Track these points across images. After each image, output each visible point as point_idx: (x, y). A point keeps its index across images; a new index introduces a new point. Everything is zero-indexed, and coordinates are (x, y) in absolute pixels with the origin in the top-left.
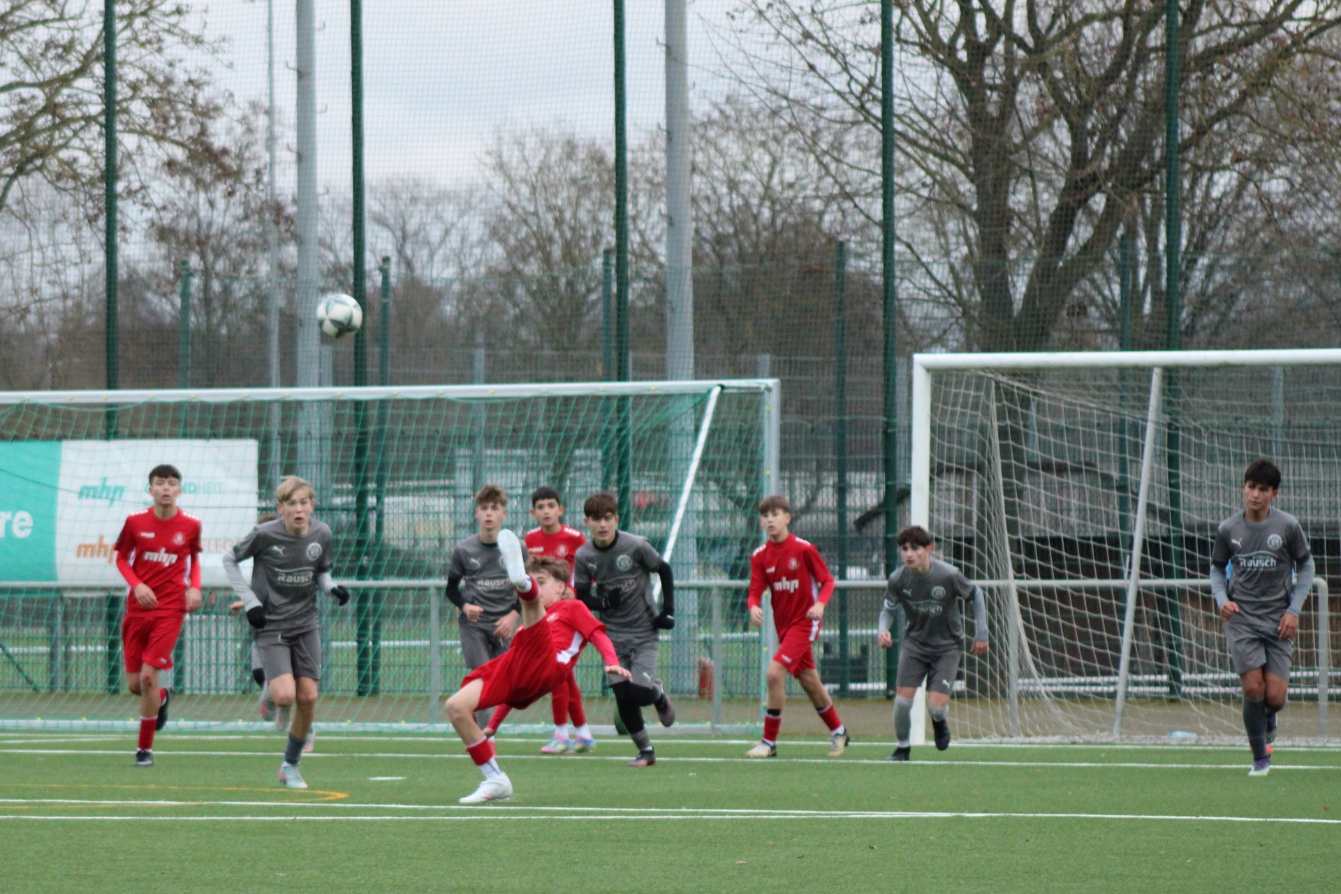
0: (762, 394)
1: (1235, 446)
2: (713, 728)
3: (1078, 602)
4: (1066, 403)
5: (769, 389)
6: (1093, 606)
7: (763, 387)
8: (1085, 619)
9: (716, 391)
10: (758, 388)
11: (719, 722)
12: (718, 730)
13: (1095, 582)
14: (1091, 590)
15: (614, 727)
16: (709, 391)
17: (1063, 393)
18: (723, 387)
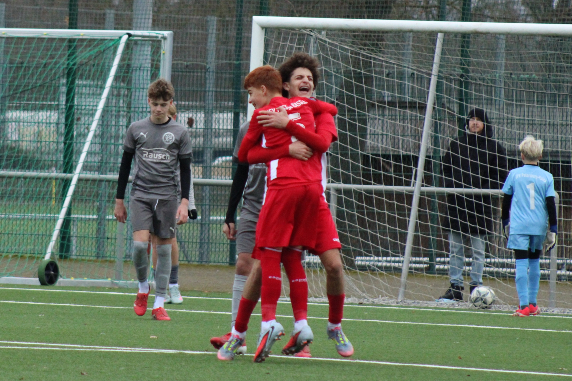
0: (160, 41)
1: (487, 93)
2: (112, 283)
3: (369, 201)
4: (363, 56)
5: (165, 38)
6: (380, 204)
7: (160, 36)
8: (374, 213)
9: (125, 38)
10: (157, 37)
11: (119, 278)
12: (116, 284)
13: (382, 187)
14: (379, 193)
15: (38, 279)
16: (120, 38)
17: (361, 49)
18: (130, 35)
